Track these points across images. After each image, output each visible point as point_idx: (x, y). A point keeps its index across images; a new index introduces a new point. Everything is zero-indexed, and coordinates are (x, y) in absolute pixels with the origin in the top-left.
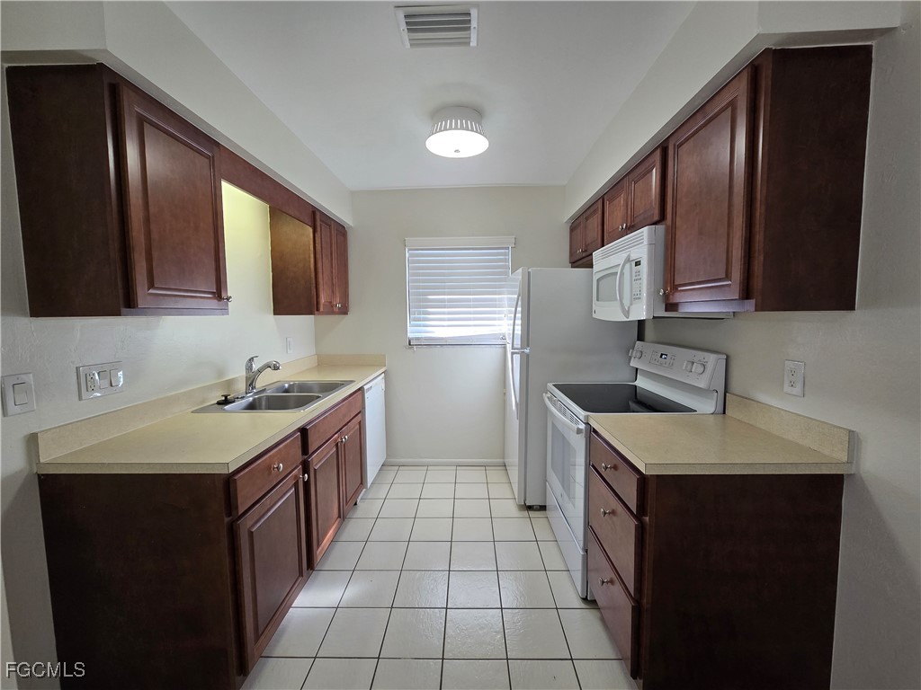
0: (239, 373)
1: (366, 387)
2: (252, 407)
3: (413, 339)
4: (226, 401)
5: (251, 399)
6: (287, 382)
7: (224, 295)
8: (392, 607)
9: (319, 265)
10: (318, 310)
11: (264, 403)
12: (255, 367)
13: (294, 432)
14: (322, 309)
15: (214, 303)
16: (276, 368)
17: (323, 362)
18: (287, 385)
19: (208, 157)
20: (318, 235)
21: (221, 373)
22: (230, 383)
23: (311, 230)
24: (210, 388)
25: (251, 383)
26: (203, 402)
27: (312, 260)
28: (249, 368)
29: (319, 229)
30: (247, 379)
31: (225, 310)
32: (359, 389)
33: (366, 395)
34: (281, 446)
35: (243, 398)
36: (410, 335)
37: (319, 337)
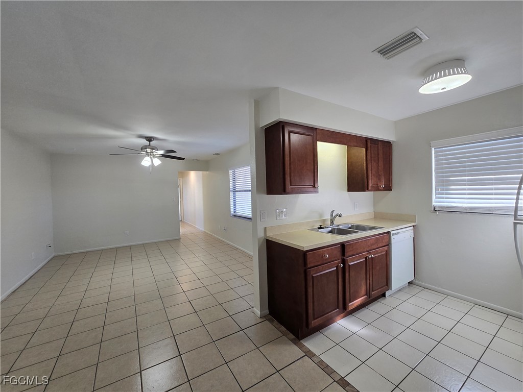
0: (328, 217)
1: (392, 232)
2: (331, 232)
3: (436, 206)
4: (321, 228)
5: (331, 229)
6: (350, 224)
7: (316, 186)
8: (381, 349)
9: (369, 166)
10: (368, 189)
11: (336, 231)
12: (334, 215)
13: (338, 244)
14: (370, 189)
15: (312, 189)
16: (340, 216)
17: (378, 216)
18: (350, 226)
19: (311, 136)
20: (369, 151)
21: (321, 215)
22: (324, 221)
23: (364, 149)
24: (316, 221)
25: (332, 222)
26: (313, 226)
27: (365, 165)
28: (332, 215)
29: (369, 148)
30: (331, 220)
31: (317, 192)
32: (388, 232)
33: (392, 237)
34: (329, 248)
35: (328, 227)
36: (434, 204)
37: (375, 203)
